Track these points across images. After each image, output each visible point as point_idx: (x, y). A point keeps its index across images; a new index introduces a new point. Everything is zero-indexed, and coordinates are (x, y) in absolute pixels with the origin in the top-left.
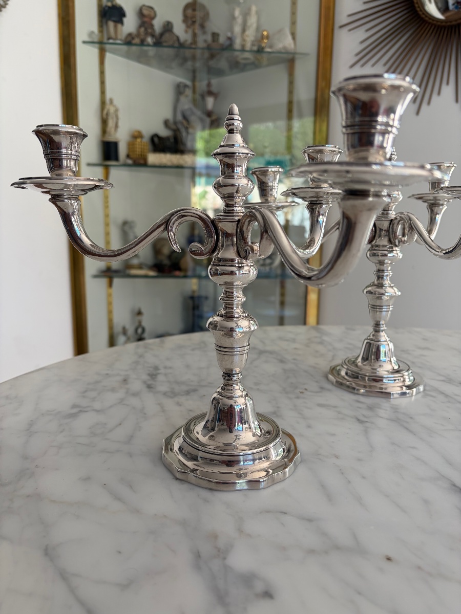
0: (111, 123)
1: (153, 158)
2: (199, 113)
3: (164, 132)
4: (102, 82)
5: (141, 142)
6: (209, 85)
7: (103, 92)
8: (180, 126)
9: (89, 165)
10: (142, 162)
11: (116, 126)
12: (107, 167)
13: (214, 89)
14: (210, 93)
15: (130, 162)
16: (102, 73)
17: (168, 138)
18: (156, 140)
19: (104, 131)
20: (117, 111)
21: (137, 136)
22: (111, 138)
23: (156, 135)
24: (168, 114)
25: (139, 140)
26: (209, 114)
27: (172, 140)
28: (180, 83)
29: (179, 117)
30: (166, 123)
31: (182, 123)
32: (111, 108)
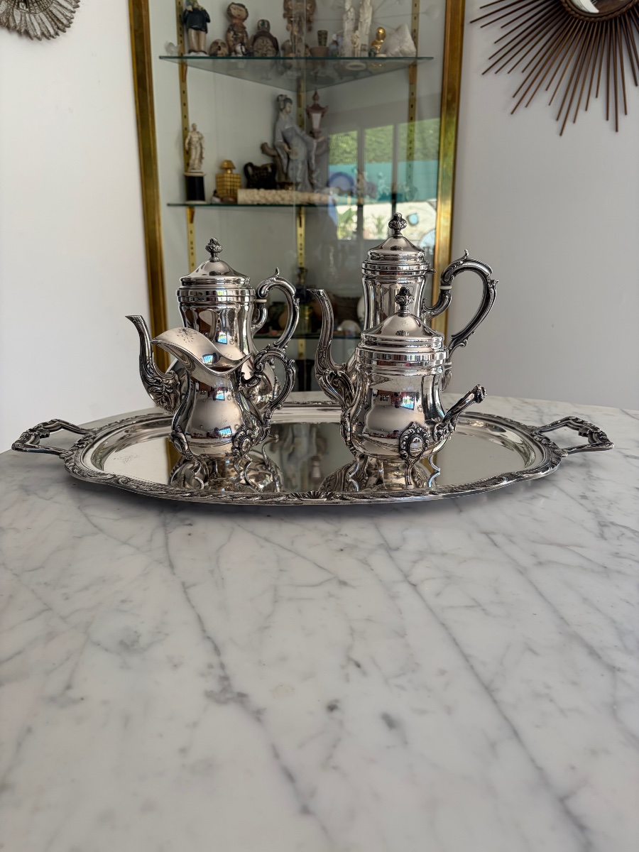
0: (195, 155)
1: (244, 195)
2: (303, 133)
3: (260, 160)
4: (184, 104)
6: (315, 97)
7: (185, 116)
8: (279, 151)
9: (169, 205)
10: (231, 200)
11: (201, 157)
12: (191, 207)
14: (317, 108)
15: (217, 200)
16: (184, 92)
17: (264, 168)
18: (250, 169)
19: (187, 165)
20: (201, 139)
21: (227, 167)
22: (195, 173)
23: (250, 164)
24: (266, 136)
25: (229, 172)
27: (270, 170)
29: (280, 140)
30: (263, 148)
31: (282, 148)
32: (194, 136)
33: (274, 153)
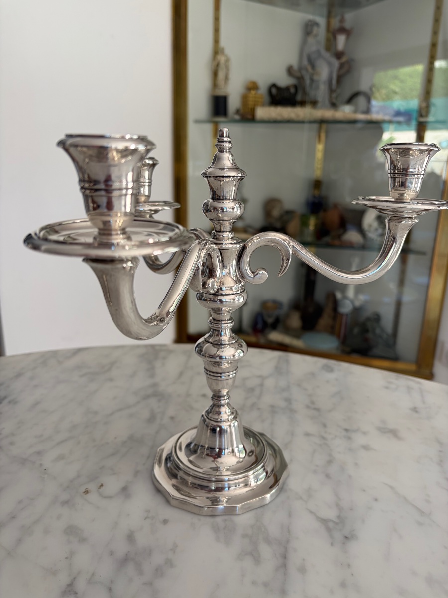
0: (221, 75)
1: (262, 112)
2: (327, 55)
3: (284, 81)
4: (216, 30)
5: (256, 94)
6: (342, 21)
7: (216, 41)
8: (304, 73)
9: (197, 121)
10: (250, 117)
11: (227, 78)
12: (216, 124)
13: (348, 25)
14: (342, 30)
15: (237, 117)
16: (217, 19)
17: (287, 88)
18: (274, 91)
19: (215, 85)
20: (228, 60)
21: (253, 87)
22: (220, 92)
23: (274, 85)
24: (292, 59)
25: (253, 92)
26: (339, 55)
27: (292, 90)
28: (310, 21)
29: (305, 62)
30: (290, 71)
31: (307, 70)
32: (222, 59)
33: (298, 74)
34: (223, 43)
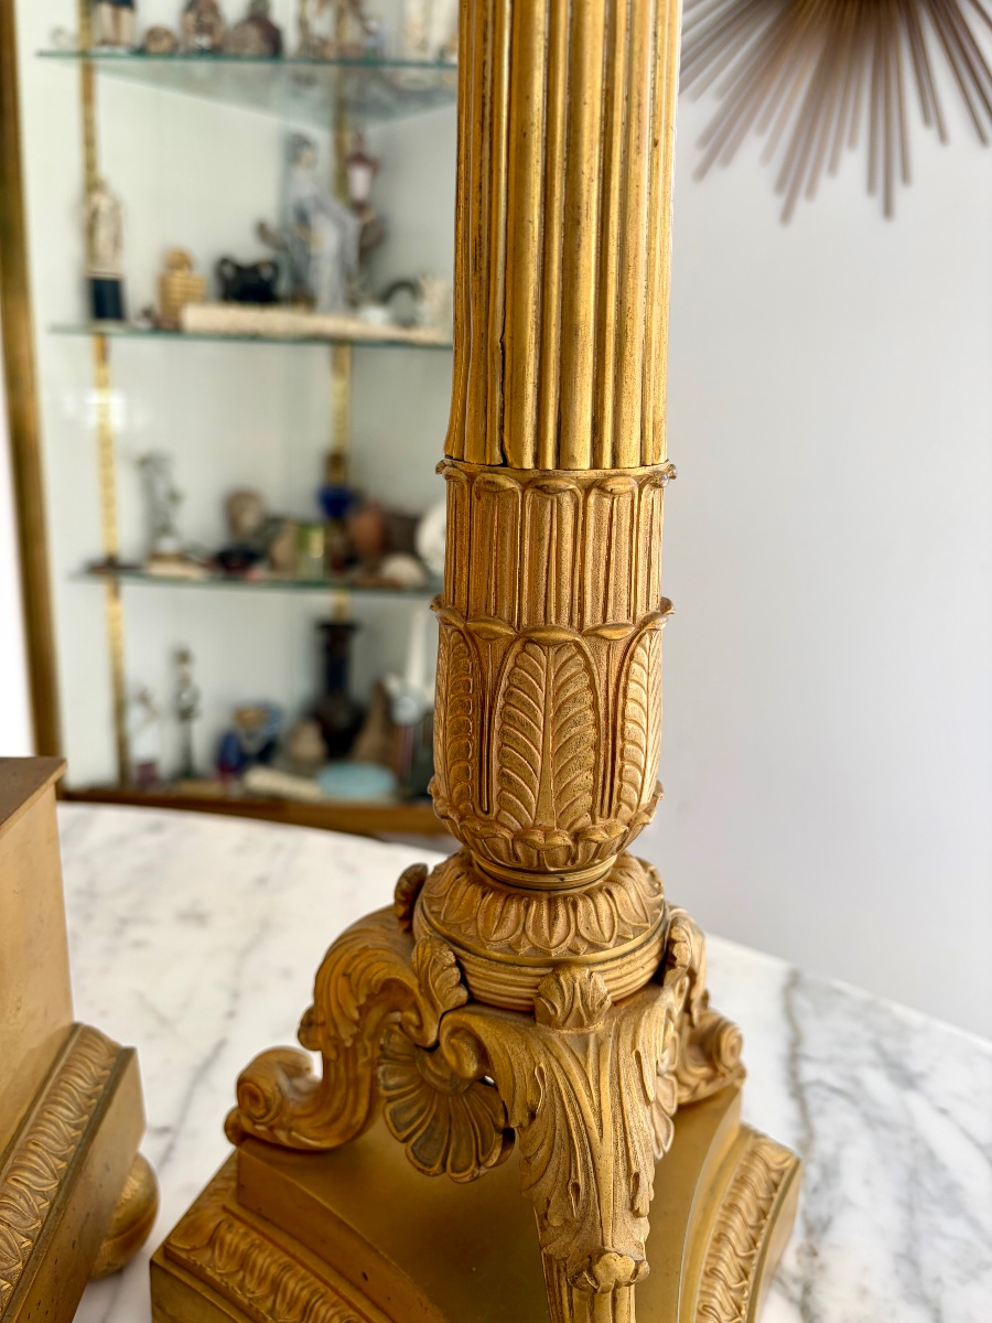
0: (103, 234)
1: (196, 316)
4: (89, 142)
5: (186, 277)
6: (360, 139)
7: (90, 165)
8: (288, 239)
10: (170, 324)
12: (102, 336)
13: (371, 150)
14: (360, 159)
15: (144, 324)
16: (88, 122)
17: (255, 268)
18: (228, 271)
21: (178, 261)
23: (227, 261)
25: (179, 274)
26: (359, 207)
27: (266, 273)
29: (290, 218)
30: (262, 231)
32: (103, 202)
34: (106, 168)
